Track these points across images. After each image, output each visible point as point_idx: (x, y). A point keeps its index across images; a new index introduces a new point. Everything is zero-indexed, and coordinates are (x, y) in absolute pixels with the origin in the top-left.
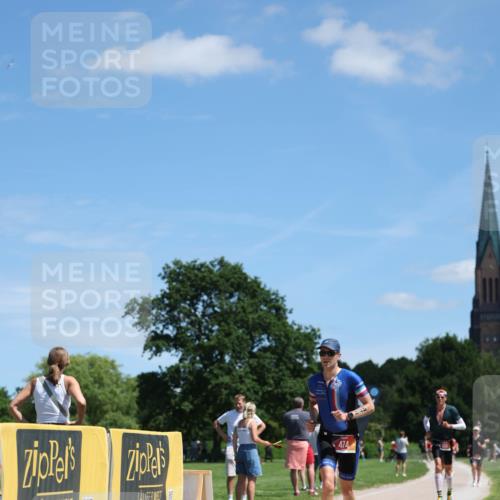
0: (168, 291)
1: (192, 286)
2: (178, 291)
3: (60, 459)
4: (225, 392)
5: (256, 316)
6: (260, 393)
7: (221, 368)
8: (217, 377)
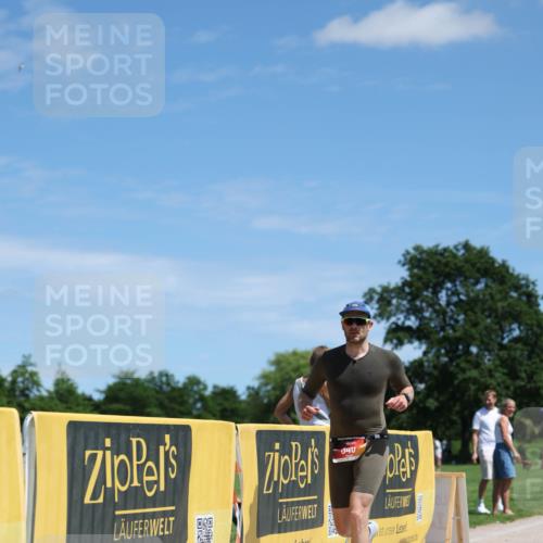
0: (408, 279)
1: (435, 272)
2: (420, 278)
3: (303, 462)
4: (473, 387)
5: (505, 304)
6: (512, 388)
7: (468, 362)
8: (464, 371)
